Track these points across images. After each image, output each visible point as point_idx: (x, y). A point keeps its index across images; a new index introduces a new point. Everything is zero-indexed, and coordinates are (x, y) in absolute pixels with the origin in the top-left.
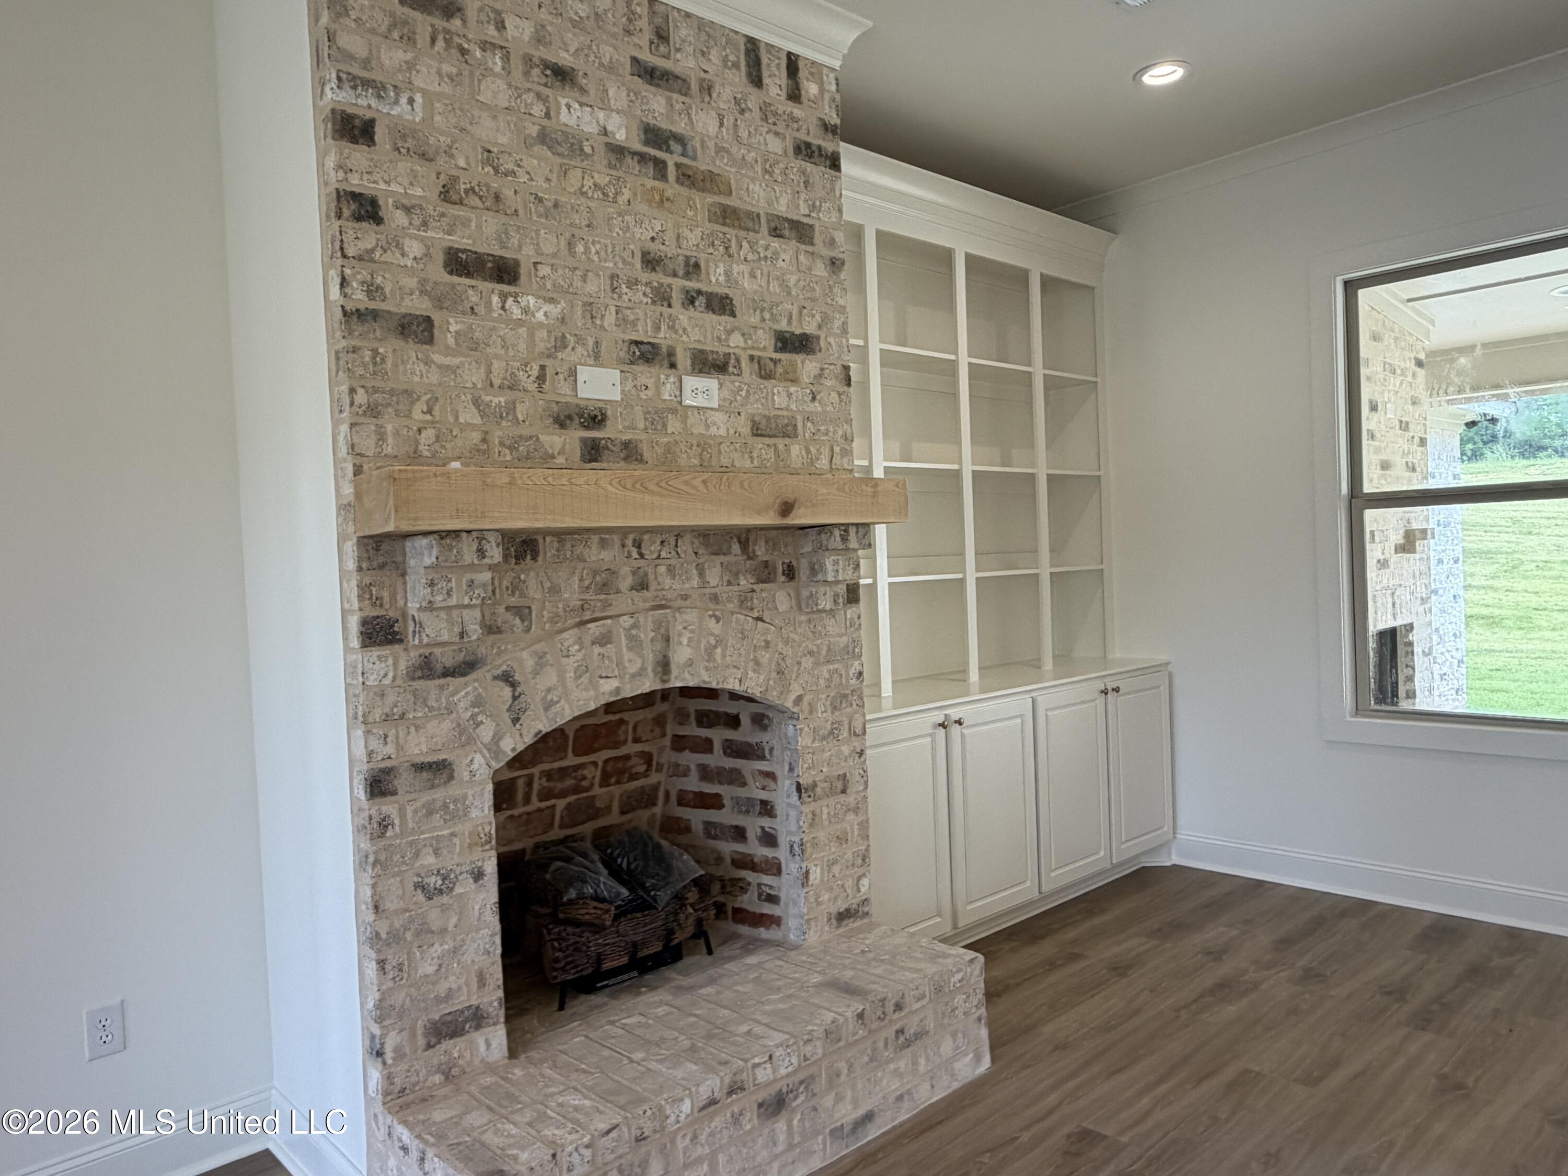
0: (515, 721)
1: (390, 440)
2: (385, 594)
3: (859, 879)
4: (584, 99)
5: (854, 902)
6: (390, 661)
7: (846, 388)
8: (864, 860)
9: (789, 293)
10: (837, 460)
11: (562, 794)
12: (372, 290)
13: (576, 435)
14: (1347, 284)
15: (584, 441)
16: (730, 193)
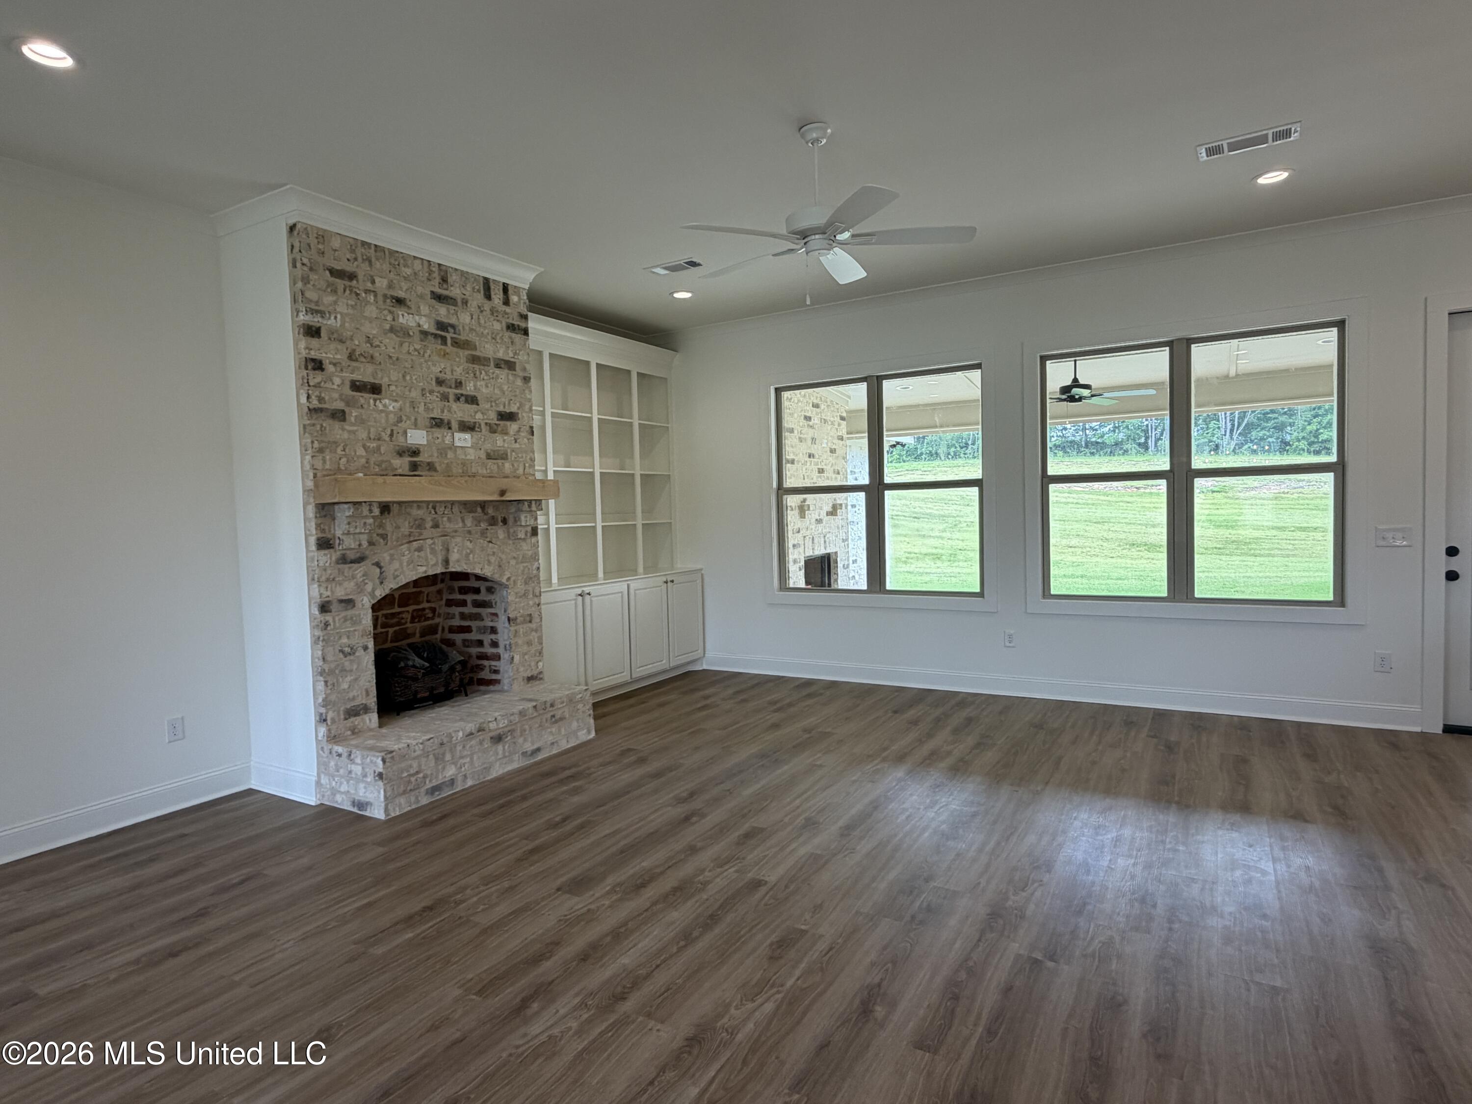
0: (382, 583)
1: (328, 463)
2: (326, 528)
3: (537, 662)
4: (410, 311)
5: (535, 673)
6: (329, 556)
7: (531, 437)
8: (540, 653)
9: (504, 393)
10: (527, 470)
11: (392, 626)
12: (321, 399)
13: (407, 459)
14: (776, 389)
15: (410, 462)
16: (476, 349)
